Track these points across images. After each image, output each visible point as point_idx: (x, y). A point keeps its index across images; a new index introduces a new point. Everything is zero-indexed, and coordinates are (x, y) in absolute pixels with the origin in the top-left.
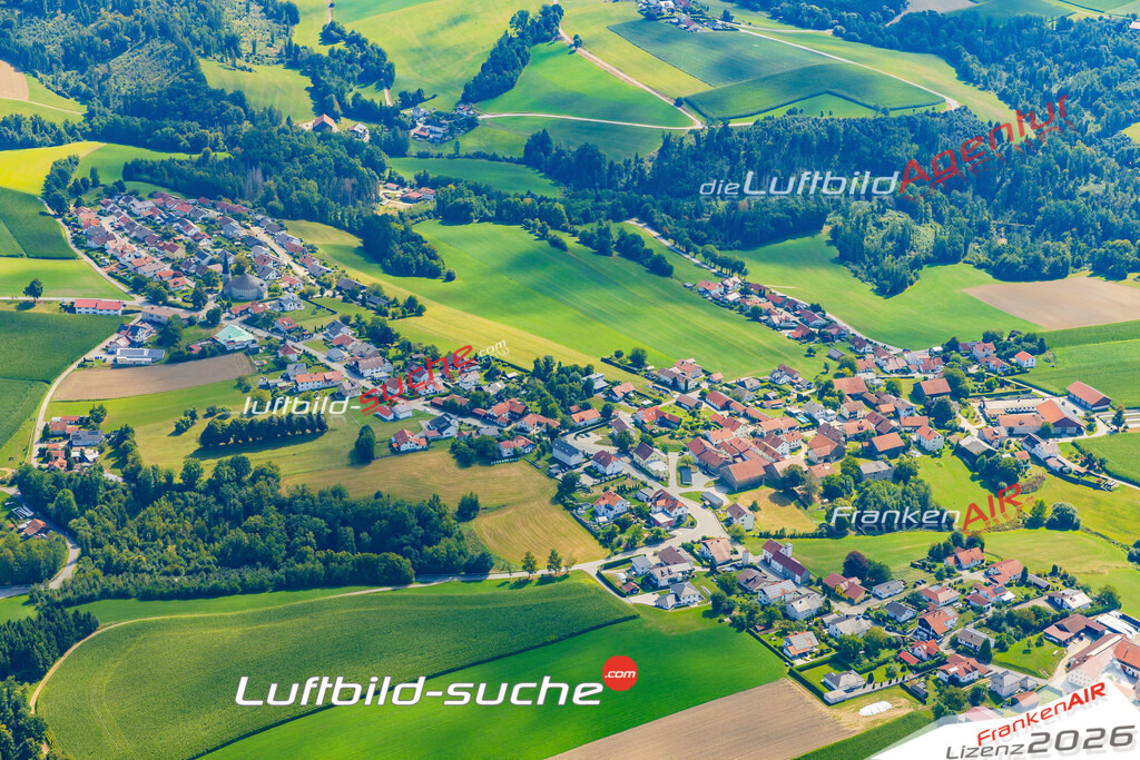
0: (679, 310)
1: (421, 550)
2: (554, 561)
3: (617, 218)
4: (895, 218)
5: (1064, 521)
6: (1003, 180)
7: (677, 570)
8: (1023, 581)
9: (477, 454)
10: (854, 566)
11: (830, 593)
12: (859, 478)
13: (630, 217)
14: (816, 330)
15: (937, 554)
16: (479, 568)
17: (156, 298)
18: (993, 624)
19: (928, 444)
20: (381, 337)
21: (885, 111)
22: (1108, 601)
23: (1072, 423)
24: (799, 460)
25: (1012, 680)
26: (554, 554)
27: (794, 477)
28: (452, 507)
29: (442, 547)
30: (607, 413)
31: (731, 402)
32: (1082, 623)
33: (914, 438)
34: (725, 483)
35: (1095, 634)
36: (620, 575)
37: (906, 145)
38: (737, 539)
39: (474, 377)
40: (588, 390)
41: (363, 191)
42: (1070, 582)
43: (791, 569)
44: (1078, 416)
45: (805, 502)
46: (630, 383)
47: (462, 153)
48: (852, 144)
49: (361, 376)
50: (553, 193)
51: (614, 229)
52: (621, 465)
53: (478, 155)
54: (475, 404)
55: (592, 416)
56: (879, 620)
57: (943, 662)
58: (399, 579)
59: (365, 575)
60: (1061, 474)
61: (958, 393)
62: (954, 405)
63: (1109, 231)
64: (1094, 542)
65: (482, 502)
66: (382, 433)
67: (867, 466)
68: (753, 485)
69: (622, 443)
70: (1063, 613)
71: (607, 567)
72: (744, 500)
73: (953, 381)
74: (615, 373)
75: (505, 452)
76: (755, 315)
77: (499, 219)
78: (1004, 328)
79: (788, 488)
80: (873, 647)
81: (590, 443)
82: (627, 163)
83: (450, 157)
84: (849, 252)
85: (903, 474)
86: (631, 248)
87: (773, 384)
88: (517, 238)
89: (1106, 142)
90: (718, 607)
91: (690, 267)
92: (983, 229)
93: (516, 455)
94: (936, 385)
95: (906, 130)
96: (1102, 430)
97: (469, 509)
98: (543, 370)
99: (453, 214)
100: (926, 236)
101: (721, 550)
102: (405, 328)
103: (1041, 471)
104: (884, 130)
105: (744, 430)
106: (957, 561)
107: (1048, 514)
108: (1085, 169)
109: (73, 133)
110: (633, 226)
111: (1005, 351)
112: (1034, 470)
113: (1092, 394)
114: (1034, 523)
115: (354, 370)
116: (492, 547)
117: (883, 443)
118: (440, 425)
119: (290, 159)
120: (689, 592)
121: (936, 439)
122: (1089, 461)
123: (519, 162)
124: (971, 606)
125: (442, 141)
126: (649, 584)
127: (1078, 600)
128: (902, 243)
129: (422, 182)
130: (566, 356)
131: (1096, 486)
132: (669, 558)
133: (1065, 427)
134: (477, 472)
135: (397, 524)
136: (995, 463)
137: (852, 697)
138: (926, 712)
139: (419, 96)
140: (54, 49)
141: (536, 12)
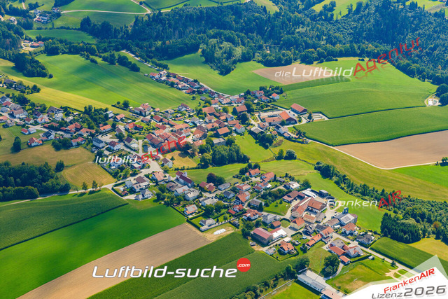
0: (143, 85)
1: (41, 184)
2: (95, 185)
3: (118, 50)
4: (226, 45)
5: (291, 157)
6: (267, 29)
7: (143, 185)
8: (275, 180)
9: (63, 145)
10: (211, 178)
11: (202, 189)
12: (212, 145)
13: (123, 49)
14: (196, 89)
15: (243, 172)
16: (65, 189)
18: (264, 197)
19: (239, 131)
20: (22, 101)
21: (221, 3)
22: (306, 185)
23: (293, 119)
24: (189, 140)
25: (271, 217)
26: (94, 182)
27: (188, 146)
28: (54, 167)
29: (50, 182)
30: (114, 126)
31: (163, 119)
32: (296, 194)
33: (234, 128)
35: (301, 198)
36: (121, 188)
37: (230, 16)
38: (166, 171)
39: (60, 115)
40: (107, 117)
41: (15, 44)
42: (292, 179)
43: (187, 181)
44: (295, 116)
45: (192, 156)
46: (123, 114)
47: (55, 27)
48: (209, 17)
49: (15, 117)
50: (92, 41)
51: (116, 54)
52: (121, 146)
53: (62, 28)
54: (61, 126)
55: (108, 127)
56: (221, 198)
57: (245, 212)
58: (33, 196)
59: (19, 196)
60: (289, 139)
61: (250, 110)
62: (248, 115)
63: (308, 46)
64: (302, 164)
65: (65, 164)
66: (24, 139)
67: (216, 141)
68: (172, 150)
69: (120, 137)
70: (289, 190)
71: (116, 186)
72: (168, 156)
73: (248, 106)
74: (117, 110)
75: (74, 144)
76: (172, 85)
77: (70, 53)
78: (267, 85)
79: (185, 150)
80: (218, 208)
81: (107, 138)
82: (122, 28)
83: (50, 29)
84: (209, 59)
85: (229, 143)
86: (123, 62)
87: (179, 111)
88: (78, 60)
89: (306, 12)
90: (159, 198)
91: (147, 68)
92: (260, 48)
93: (78, 145)
94: (241, 108)
95: (230, 10)
96: (304, 121)
97: (60, 167)
98: (88, 111)
99: (51, 51)
100: (239, 51)
101: (160, 176)
102: (33, 97)
103: (281, 138)
104: (221, 11)
105: (168, 129)
106: (250, 174)
107: (285, 154)
108: (298, 23)
110: (124, 53)
111: (268, 94)
112: (279, 138)
113: (300, 108)
114: (279, 158)
115: (12, 115)
116: (70, 181)
117: (221, 131)
118: (47, 135)
120: (148, 193)
121: (242, 128)
122: (299, 133)
123: (78, 30)
124: (255, 191)
125: (47, 23)
126: (132, 191)
127: (295, 185)
128: (229, 54)
129: (39, 39)
130: (97, 105)
131: (302, 143)
132: (140, 180)
133: (290, 121)
134: (63, 153)
135: (31, 175)
136: (264, 136)
137: (211, 228)
138: (239, 231)
139: (37, 5)
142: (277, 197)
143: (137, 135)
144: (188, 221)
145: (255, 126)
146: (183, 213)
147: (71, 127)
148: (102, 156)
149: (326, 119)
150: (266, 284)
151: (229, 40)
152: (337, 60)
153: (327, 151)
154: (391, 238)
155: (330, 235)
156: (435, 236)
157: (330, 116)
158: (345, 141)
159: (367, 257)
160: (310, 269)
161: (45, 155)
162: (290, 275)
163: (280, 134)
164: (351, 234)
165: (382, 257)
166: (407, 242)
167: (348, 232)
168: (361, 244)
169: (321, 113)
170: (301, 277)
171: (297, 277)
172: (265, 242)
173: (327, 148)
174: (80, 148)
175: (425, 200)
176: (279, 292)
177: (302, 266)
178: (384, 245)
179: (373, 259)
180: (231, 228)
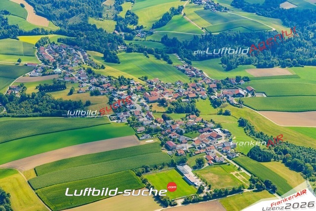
5: (227, 113)
8: (202, 121)
9: (96, 93)
10: (163, 116)
12: (180, 102)
13: (174, 53)
17: (46, 64)
19: (203, 97)
21: (253, 31)
22: (219, 126)
23: (241, 94)
25: (182, 137)
27: (164, 101)
28: (84, 102)
31: (161, 87)
32: (207, 129)
33: (200, 96)
34: (148, 102)
35: (210, 131)
36: (114, 117)
37: (257, 39)
38: (143, 112)
40: (129, 83)
43: (150, 117)
44: (245, 93)
45: (165, 106)
47: (146, 40)
49: (80, 79)
52: (126, 97)
53: (150, 40)
54: (100, 85)
55: (126, 87)
56: (163, 127)
57: (170, 134)
61: (219, 88)
62: (215, 90)
65: (91, 103)
67: (184, 100)
68: (154, 102)
69: (128, 93)
70: (206, 127)
71: (112, 116)
72: (149, 105)
73: (218, 85)
75: (102, 93)
76: (184, 71)
77: (139, 51)
78: (243, 76)
80: (157, 130)
81: (122, 93)
83: (143, 41)
87: (175, 84)
90: (129, 123)
93: (104, 94)
94: (213, 85)
95: (258, 35)
96: (249, 96)
97: (88, 103)
98: (120, 78)
101: (137, 113)
107: (224, 112)
109: (51, 33)
110: (174, 55)
111: (238, 80)
112: (227, 103)
113: (251, 89)
114: (220, 114)
117: (191, 96)
118: (90, 88)
119: (97, 39)
121: (205, 96)
126: (118, 118)
131: (239, 107)
132: (125, 114)
133: (239, 95)
134: (94, 97)
136: (216, 101)
137: (146, 139)
138: (160, 142)
139: (142, 27)
140: (58, 15)
141: (176, 7)
142: (195, 129)
143: (140, 93)
144: (136, 134)
145: (215, 96)
146: (136, 131)
147: (105, 86)
148: (113, 101)
149: (265, 96)
150: (156, 167)
153: (251, 113)
154: (251, 158)
155: (212, 151)
156: (282, 161)
157: (268, 95)
158: (265, 108)
159: (226, 163)
160: (187, 164)
161: (85, 97)
162: (173, 165)
163: (228, 101)
164: (226, 152)
165: (235, 164)
166: (260, 161)
167: (224, 151)
168: (228, 157)
169: (264, 93)
170: (179, 167)
171: (176, 167)
172: (171, 149)
173: (252, 111)
174: (105, 96)
176: (162, 172)
177: (183, 162)
178: (243, 160)
179: (229, 165)
180: (157, 140)
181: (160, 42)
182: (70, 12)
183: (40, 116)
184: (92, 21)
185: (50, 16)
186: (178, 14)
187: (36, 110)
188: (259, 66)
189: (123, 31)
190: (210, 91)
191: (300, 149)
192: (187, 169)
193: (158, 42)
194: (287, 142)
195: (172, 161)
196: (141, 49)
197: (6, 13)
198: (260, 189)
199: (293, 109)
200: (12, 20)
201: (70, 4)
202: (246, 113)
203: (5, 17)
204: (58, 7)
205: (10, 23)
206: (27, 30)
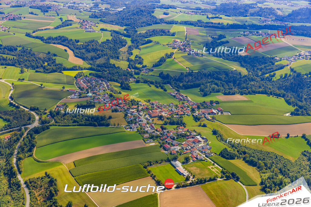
1: (100, 122)
3: (165, 84)
4: (214, 86)
5: (204, 126)
8: (188, 131)
9: (116, 111)
11: (157, 130)
12: (173, 117)
13: (168, 84)
14: (183, 99)
16: (108, 125)
17: (81, 90)
19: (188, 114)
21: (221, 70)
22: (200, 135)
23: (214, 113)
25: (176, 142)
26: (118, 123)
27: (163, 117)
28: (108, 117)
29: (103, 122)
30: (138, 107)
31: (160, 107)
32: (192, 136)
33: (186, 113)
34: (151, 117)
35: (193, 138)
36: (128, 127)
37: (223, 75)
38: (148, 124)
40: (138, 104)
42: (195, 132)
43: (152, 127)
44: (216, 112)
45: (162, 120)
46: (146, 104)
47: (149, 75)
49: (105, 101)
52: (136, 113)
53: (151, 75)
54: (119, 105)
55: (136, 107)
56: (161, 134)
57: (166, 139)
58: (95, 126)
59: (90, 125)
61: (199, 108)
62: (196, 109)
65: (112, 117)
67: (175, 116)
68: (155, 117)
69: (138, 111)
70: (190, 135)
71: (126, 126)
73: (198, 106)
74: (144, 102)
75: (119, 111)
76: (175, 97)
77: (144, 83)
80: (157, 137)
81: (133, 110)
83: (147, 75)
85: (181, 117)
86: (162, 87)
87: (169, 105)
89: (261, 77)
90: (138, 131)
91: (171, 91)
93: (121, 111)
94: (195, 106)
95: (224, 73)
96: (219, 114)
97: (110, 118)
98: (132, 100)
99: (138, 82)
101: (144, 125)
102: (116, 95)
103: (205, 119)
104: (220, 73)
105: (159, 110)
106: (179, 128)
107: (202, 124)
109: (85, 69)
111: (212, 103)
112: (204, 119)
113: (220, 109)
114: (200, 126)
116: (111, 123)
117: (180, 113)
118: (112, 107)
119: (116, 73)
121: (190, 114)
122: (213, 118)
124: (177, 133)
125: (147, 73)
126: (131, 128)
127: (195, 134)
130: (138, 100)
131: (213, 121)
134: (114, 113)
136: (197, 117)
137: (150, 142)
138: (159, 145)
139: (146, 66)
140: (90, 57)
141: (169, 53)
142: (183, 136)
143: (145, 111)
144: (143, 139)
145: (197, 113)
146: (143, 137)
147: (122, 105)
148: (127, 116)
149: (230, 114)
150: (157, 162)
151: (216, 84)
152: (255, 95)
153: (221, 125)
154: (221, 156)
155: (195, 151)
156: (242, 159)
157: (232, 113)
158: (230, 123)
159: (204, 160)
160: (178, 160)
161: (108, 113)
162: (168, 161)
163: (205, 117)
164: (205, 152)
165: (211, 161)
166: (228, 159)
167: (203, 151)
168: (206, 156)
169: (229, 112)
170: (173, 162)
171: (171, 162)
172: (167, 149)
173: (221, 124)
174: (121, 113)
175: (252, 148)
176: (161, 166)
177: (175, 159)
178: (216, 158)
179: (207, 161)
180: (157, 143)
181: (158, 76)
182: (98, 55)
183: (78, 125)
184: (112, 61)
185: (84, 58)
186: (170, 58)
187: (75, 122)
188: (225, 94)
189: (133, 68)
190: (193, 110)
191: (255, 151)
192: (178, 164)
193: (157, 76)
194: (246, 146)
195: (168, 158)
196: (146, 81)
197: (55, 55)
198: (228, 178)
199: (249, 124)
200: (58, 60)
201: (98, 50)
202: (218, 126)
203: (54, 58)
204: (89, 52)
205: (57, 62)
206: (69, 67)
